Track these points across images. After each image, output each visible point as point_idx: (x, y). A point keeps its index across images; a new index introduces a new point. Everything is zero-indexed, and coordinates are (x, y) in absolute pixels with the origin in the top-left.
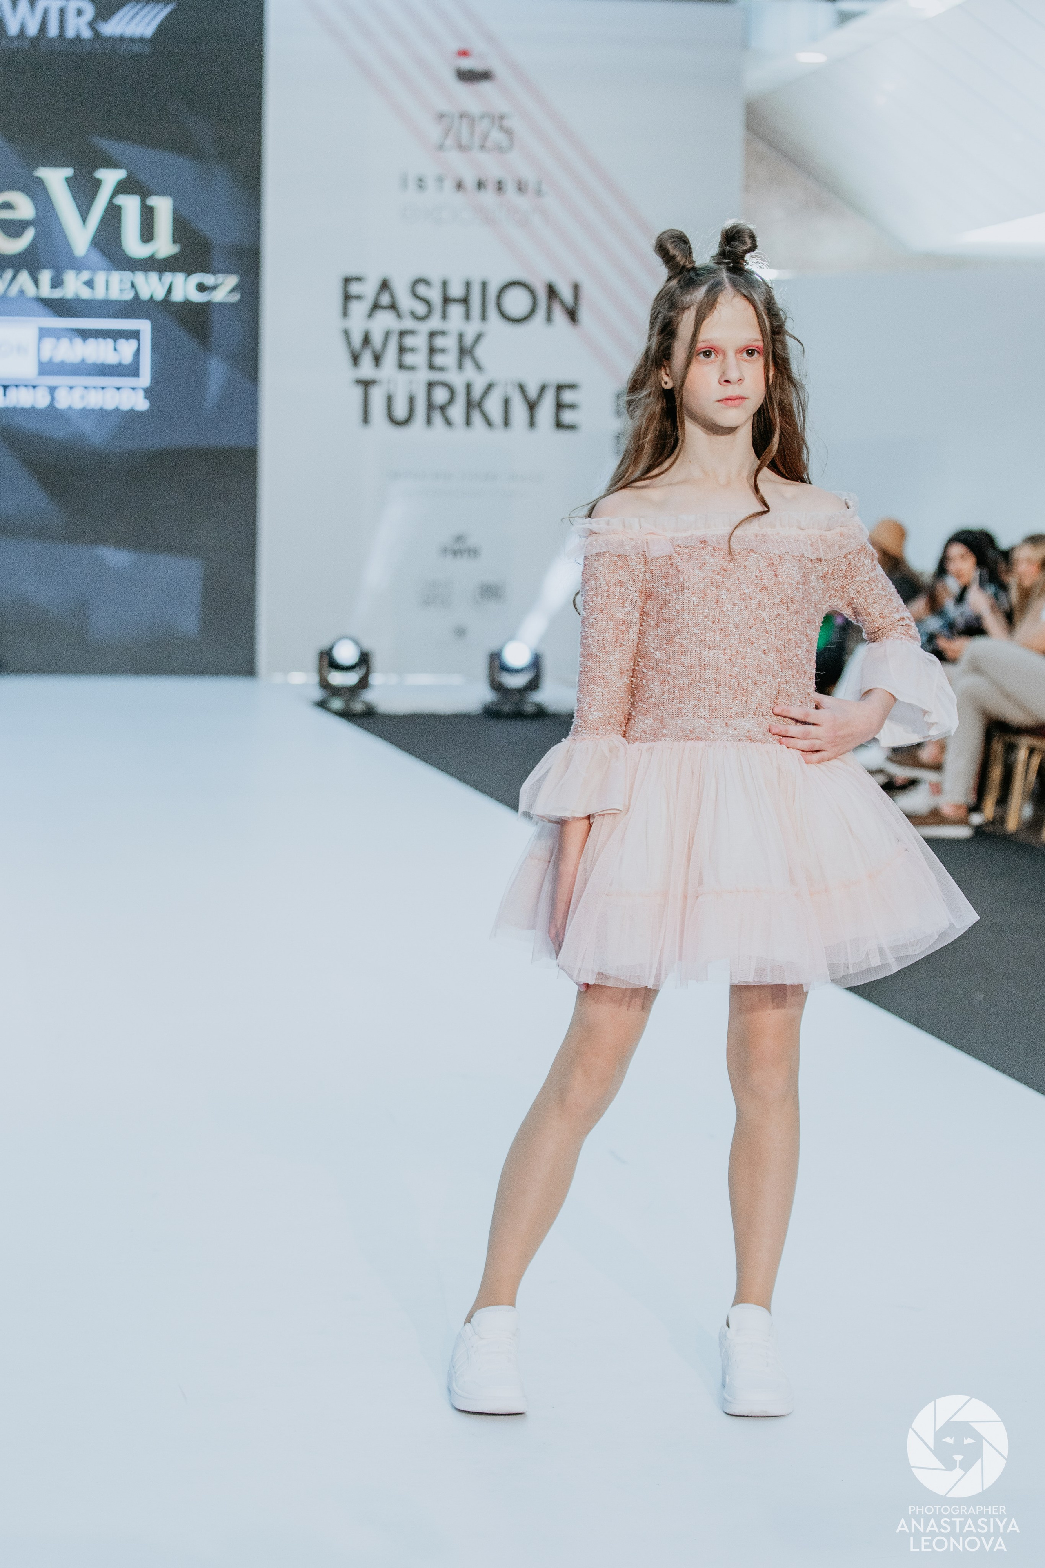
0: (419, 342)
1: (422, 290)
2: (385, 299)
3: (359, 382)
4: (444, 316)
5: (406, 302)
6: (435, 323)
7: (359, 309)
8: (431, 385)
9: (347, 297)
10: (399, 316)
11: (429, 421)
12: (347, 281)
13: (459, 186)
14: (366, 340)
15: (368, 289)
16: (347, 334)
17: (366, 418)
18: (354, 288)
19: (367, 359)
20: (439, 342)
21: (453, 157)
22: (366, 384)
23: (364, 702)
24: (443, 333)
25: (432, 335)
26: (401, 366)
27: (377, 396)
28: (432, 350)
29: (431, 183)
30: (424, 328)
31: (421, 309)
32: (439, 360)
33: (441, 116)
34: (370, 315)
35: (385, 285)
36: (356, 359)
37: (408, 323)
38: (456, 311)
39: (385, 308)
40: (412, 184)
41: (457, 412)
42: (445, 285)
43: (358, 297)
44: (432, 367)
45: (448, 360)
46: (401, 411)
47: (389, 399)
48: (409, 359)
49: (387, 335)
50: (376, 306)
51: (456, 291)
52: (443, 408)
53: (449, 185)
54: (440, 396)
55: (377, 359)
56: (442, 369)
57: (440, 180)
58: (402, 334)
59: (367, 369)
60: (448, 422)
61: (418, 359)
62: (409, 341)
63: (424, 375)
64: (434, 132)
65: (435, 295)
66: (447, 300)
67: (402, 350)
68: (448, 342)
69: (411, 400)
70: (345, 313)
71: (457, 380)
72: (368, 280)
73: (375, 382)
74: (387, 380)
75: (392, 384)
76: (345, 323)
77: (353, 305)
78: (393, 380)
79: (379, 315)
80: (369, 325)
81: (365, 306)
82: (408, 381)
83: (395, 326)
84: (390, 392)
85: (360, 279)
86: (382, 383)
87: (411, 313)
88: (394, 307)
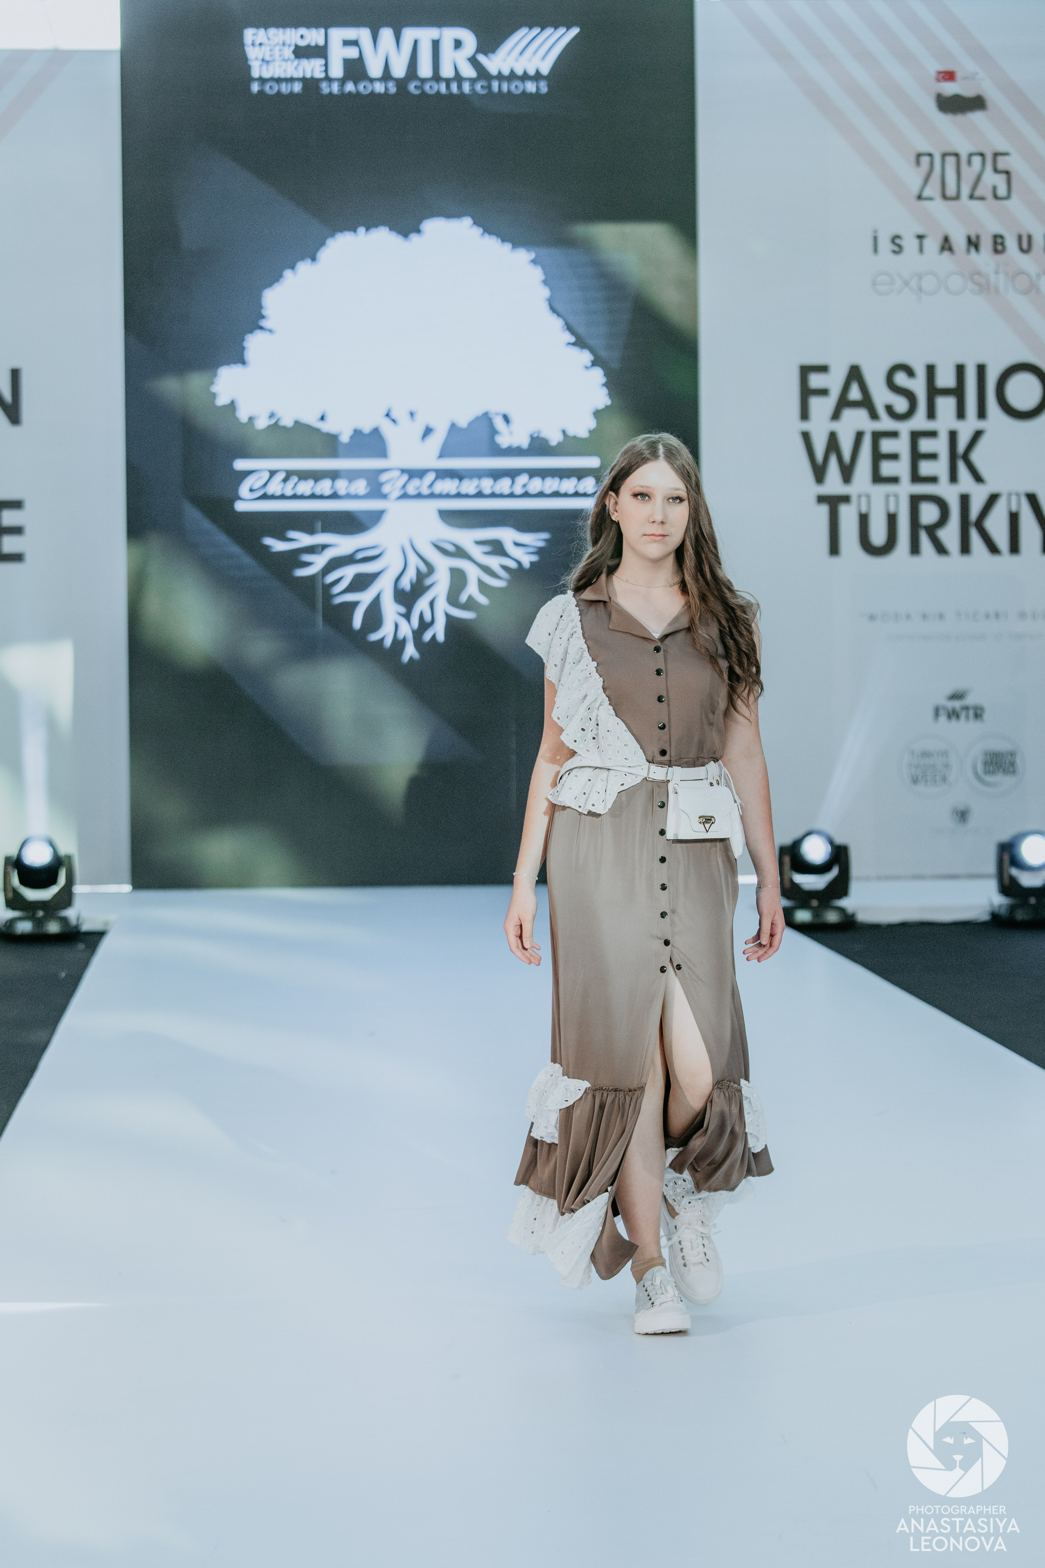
0: (901, 446)
1: (901, 379)
2: (855, 394)
3: (821, 499)
4: (931, 414)
5: (881, 396)
6: (919, 421)
7: (821, 407)
8: (915, 501)
9: (806, 393)
10: (874, 416)
11: (915, 549)
12: (805, 371)
13: (946, 245)
14: (833, 446)
15: (834, 381)
16: (806, 437)
17: (834, 549)
18: (816, 381)
19: (833, 470)
20: (925, 446)
21: (937, 207)
22: (833, 503)
23: (842, 910)
24: (933, 434)
25: (916, 436)
26: (877, 478)
27: (848, 516)
28: (916, 456)
29: (910, 244)
30: (905, 428)
31: (901, 404)
32: (926, 468)
33: (919, 156)
34: (836, 416)
35: (855, 374)
36: (819, 471)
37: (886, 423)
38: (946, 405)
39: (855, 404)
40: (885, 245)
41: (950, 534)
42: (931, 370)
43: (824, 392)
44: (916, 478)
45: (939, 468)
46: (878, 536)
47: (864, 521)
48: (887, 468)
49: (859, 436)
50: (843, 403)
51: (946, 379)
52: (932, 530)
53: (932, 244)
54: (929, 514)
55: (847, 473)
56: (933, 480)
57: (920, 237)
58: (877, 436)
59: (834, 484)
60: (941, 549)
61: (901, 468)
62: (887, 446)
63: (906, 488)
64: (913, 179)
65: (918, 386)
66: (933, 392)
67: (878, 457)
68: (940, 446)
69: (892, 519)
70: (805, 415)
71: (950, 494)
72: (833, 369)
73: (846, 499)
74: (860, 496)
75: (864, 500)
76: (805, 426)
77: (815, 402)
78: (868, 496)
79: (848, 414)
80: (835, 426)
81: (830, 402)
82: (888, 496)
83: (869, 426)
84: (864, 510)
85: (823, 369)
86: (854, 500)
87: (889, 409)
88: (867, 403)
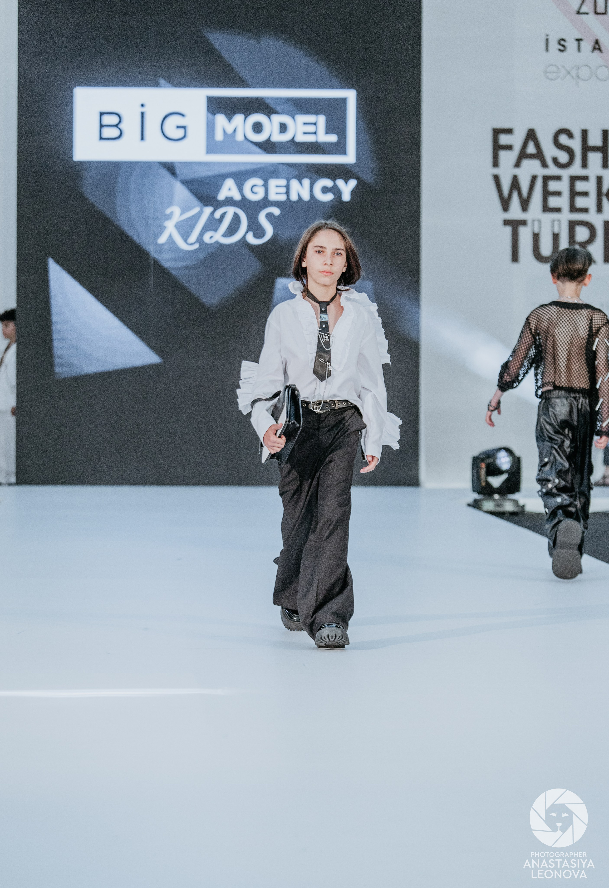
0: (563, 186)
1: (564, 139)
2: (531, 149)
3: (506, 223)
5: (549, 151)
6: (576, 169)
7: (507, 158)
8: (572, 225)
9: (497, 148)
10: (544, 165)
12: (497, 132)
13: (597, 46)
14: (515, 184)
15: (516, 140)
16: (496, 178)
17: (515, 258)
18: (504, 140)
19: (515, 202)
20: (580, 186)
21: (591, 19)
22: (515, 225)
23: (516, 502)
24: (584, 177)
25: (573, 179)
26: (546, 209)
27: (525, 235)
28: (574, 193)
29: (571, 44)
30: (566, 174)
31: (563, 157)
32: (580, 202)
34: (518, 164)
35: (531, 135)
36: (505, 204)
37: (553, 170)
38: (595, 158)
39: (531, 156)
40: (553, 46)
42: (584, 134)
43: (509, 148)
44: (573, 209)
45: (589, 202)
46: (545, 249)
47: (536, 237)
48: (553, 202)
49: (534, 178)
50: (523, 155)
51: (595, 140)
53: (587, 45)
54: (582, 234)
55: (525, 205)
56: (584, 209)
57: (579, 40)
58: (546, 179)
59: (515, 212)
61: (562, 202)
62: (553, 186)
63: (566, 216)
65: (576, 145)
66: (586, 148)
67: (546, 193)
68: (590, 185)
69: (556, 236)
70: (496, 163)
71: (597, 220)
72: (516, 131)
73: (524, 223)
74: (533, 221)
75: (536, 223)
76: (496, 171)
77: (503, 154)
78: (539, 221)
79: (526, 163)
80: (517, 171)
81: (513, 155)
82: (553, 221)
83: (541, 172)
84: (536, 231)
85: (509, 131)
86: (529, 223)
87: (555, 160)
88: (539, 155)
